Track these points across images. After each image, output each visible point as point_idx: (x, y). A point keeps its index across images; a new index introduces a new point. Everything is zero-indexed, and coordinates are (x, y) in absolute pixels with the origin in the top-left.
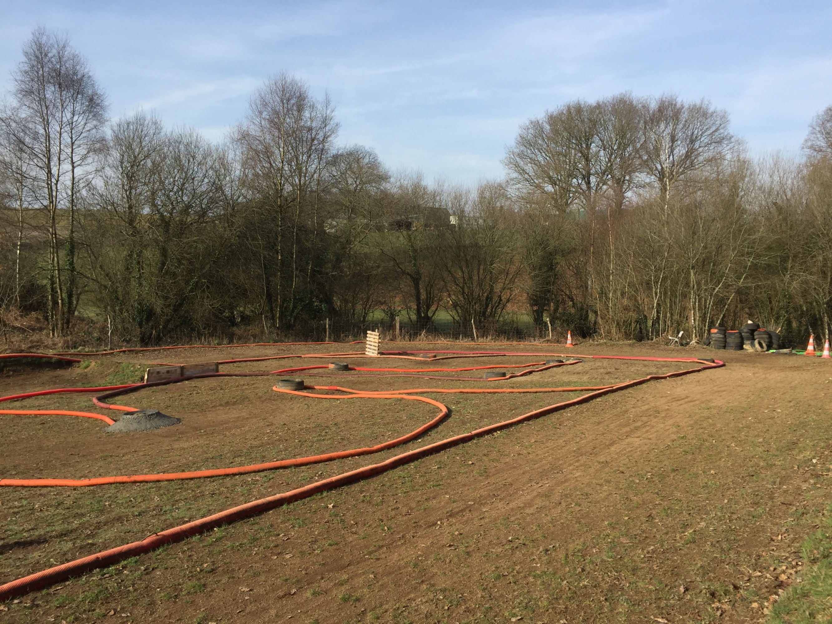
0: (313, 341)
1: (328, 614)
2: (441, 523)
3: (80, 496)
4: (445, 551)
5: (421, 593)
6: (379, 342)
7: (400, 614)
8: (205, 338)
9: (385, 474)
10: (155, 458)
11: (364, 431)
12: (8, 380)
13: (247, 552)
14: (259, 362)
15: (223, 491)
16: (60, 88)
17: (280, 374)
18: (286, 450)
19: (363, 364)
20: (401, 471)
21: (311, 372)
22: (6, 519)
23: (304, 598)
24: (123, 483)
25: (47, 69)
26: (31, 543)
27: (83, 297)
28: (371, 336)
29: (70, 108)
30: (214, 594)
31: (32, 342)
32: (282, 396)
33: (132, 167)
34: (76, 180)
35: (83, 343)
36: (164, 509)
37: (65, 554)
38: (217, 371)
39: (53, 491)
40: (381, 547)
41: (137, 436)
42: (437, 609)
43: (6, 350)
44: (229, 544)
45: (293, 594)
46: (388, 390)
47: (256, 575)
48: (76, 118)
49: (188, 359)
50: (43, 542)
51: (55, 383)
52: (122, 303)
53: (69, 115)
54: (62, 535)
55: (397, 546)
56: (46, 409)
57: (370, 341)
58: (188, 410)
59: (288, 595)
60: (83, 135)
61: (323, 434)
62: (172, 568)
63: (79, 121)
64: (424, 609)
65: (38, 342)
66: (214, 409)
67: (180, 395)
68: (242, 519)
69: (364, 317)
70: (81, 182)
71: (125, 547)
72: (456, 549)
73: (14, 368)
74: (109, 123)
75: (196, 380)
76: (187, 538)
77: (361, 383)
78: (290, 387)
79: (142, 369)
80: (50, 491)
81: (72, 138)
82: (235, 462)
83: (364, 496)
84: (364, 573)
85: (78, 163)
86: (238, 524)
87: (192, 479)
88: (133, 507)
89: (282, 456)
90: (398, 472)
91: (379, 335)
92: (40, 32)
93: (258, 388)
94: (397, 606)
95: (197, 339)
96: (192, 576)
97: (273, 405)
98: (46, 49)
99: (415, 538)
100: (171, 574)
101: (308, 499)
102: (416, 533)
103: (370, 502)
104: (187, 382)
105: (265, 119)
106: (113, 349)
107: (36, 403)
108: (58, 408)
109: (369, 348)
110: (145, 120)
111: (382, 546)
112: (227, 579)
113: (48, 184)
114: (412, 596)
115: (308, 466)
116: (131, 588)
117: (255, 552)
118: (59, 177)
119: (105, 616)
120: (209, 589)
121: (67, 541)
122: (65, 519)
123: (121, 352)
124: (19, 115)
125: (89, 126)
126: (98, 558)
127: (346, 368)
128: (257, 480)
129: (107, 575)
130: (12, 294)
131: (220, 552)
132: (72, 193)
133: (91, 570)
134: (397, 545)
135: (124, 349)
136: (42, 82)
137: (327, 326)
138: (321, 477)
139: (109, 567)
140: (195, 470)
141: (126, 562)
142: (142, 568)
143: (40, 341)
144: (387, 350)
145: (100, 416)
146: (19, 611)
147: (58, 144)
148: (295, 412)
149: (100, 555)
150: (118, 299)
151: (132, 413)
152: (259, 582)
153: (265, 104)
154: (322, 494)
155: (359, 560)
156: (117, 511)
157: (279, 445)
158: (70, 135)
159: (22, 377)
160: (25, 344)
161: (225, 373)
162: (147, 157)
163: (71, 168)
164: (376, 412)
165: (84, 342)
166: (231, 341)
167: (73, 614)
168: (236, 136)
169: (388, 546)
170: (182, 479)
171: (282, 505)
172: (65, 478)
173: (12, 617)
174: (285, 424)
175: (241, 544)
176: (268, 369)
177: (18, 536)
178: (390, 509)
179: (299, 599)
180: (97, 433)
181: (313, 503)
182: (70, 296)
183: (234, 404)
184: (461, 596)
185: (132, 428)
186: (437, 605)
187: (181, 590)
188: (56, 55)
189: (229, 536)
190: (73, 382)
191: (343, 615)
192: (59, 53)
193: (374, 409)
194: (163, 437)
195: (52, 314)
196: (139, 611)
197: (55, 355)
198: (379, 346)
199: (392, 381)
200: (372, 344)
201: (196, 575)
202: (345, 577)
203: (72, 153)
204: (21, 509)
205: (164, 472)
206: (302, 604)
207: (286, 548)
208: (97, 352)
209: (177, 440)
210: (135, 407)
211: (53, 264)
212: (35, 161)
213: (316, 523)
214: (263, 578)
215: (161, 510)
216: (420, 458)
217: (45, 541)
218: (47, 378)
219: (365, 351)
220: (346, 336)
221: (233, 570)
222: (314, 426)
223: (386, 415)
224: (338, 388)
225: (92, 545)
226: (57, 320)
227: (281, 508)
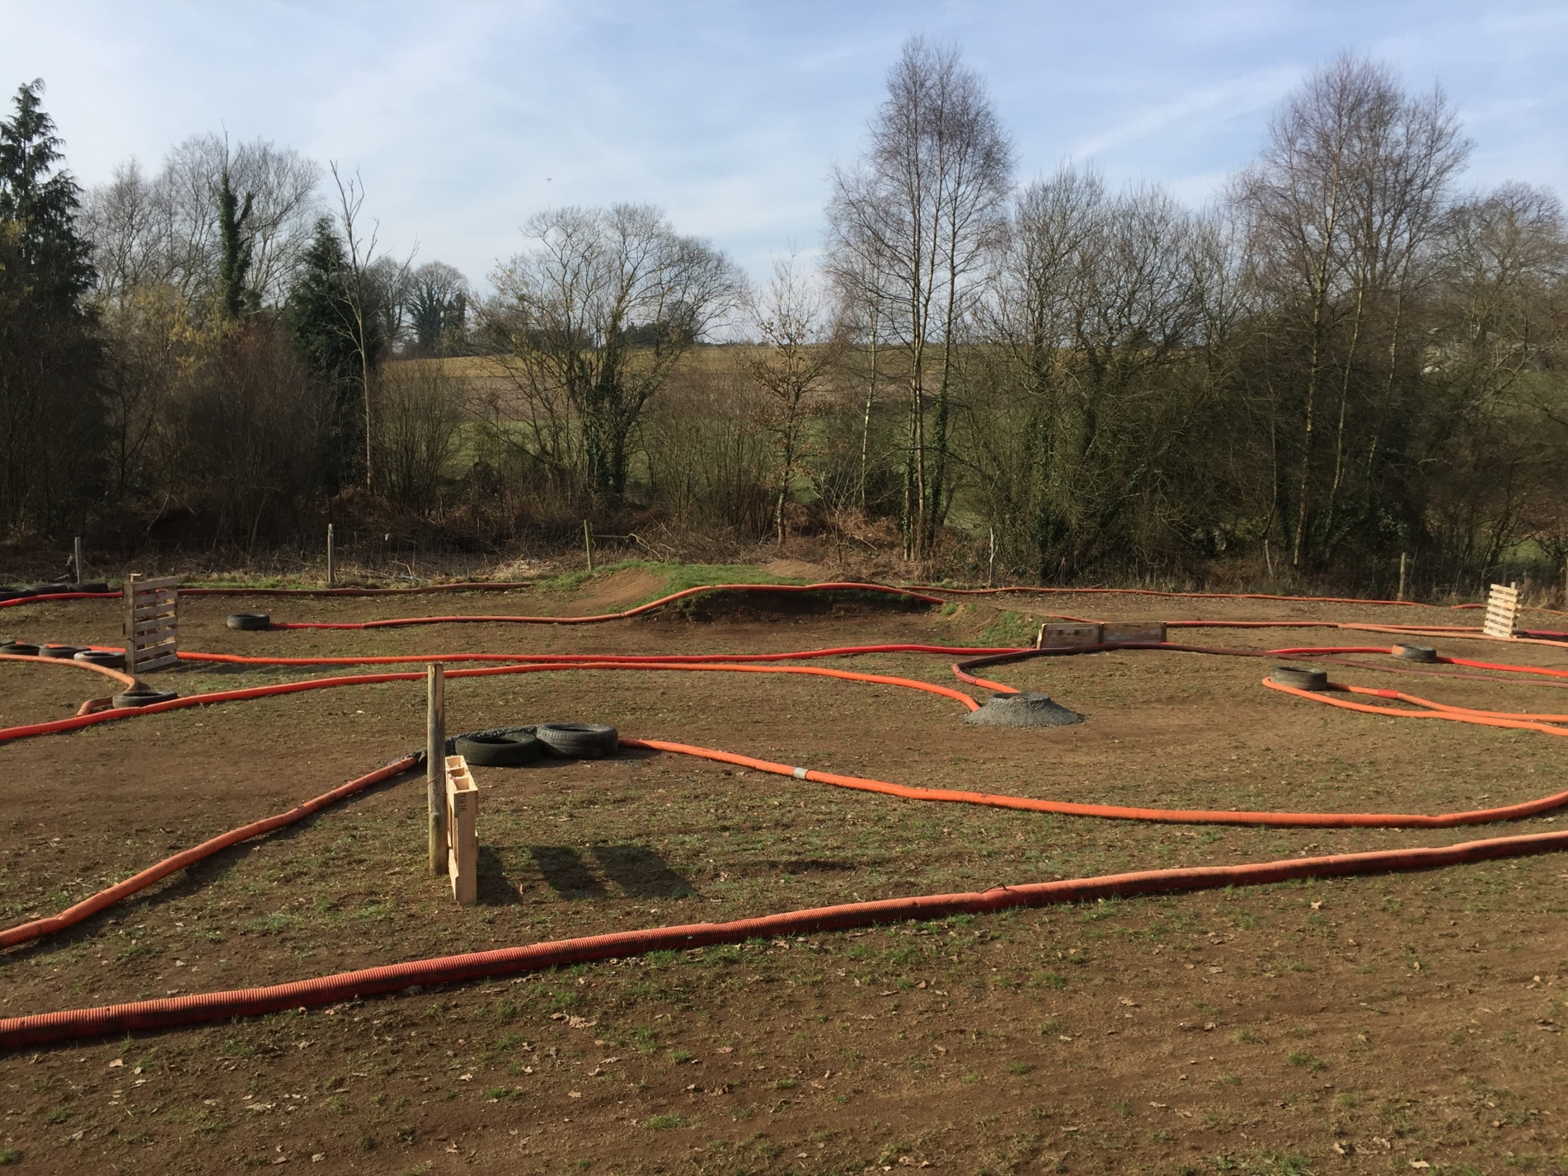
0: (1369, 597)
1: (1262, 1076)
2: (1542, 980)
3: (909, 812)
4: (1531, 1031)
5: (1454, 1088)
6: (1516, 610)
7: (1397, 1111)
8: (1152, 577)
9: (1447, 869)
10: (1032, 774)
11: (1431, 785)
12: (838, 624)
13: (1144, 947)
14: (1248, 631)
15: (1128, 844)
16: (940, 139)
17: (1286, 656)
18: (1258, 795)
19: (1473, 653)
20: (1485, 870)
21: (1351, 659)
22: (807, 828)
23: (1226, 1041)
24: (975, 804)
25: (923, 110)
26: (833, 866)
27: (958, 495)
28: (1500, 596)
29: (953, 174)
30: (1077, 997)
31: (876, 565)
32: (1278, 699)
33: (1046, 267)
34: (956, 296)
35: (951, 573)
36: (1028, 854)
37: (874, 890)
38: (1164, 638)
39: (875, 799)
40: (1396, 995)
41: (1011, 734)
42: (1475, 1121)
43: (837, 576)
44: (1118, 928)
45: (1208, 1031)
46: (1513, 711)
47: (1152, 985)
48: (962, 189)
49: (1117, 614)
50: (849, 868)
51: (902, 635)
52: (1017, 508)
53: (951, 185)
54: (876, 863)
55: (1431, 1001)
56: (884, 674)
57: (1496, 606)
58: (1101, 702)
59: (1198, 1029)
60: (972, 217)
61: (1342, 777)
62: (1020, 943)
63: (967, 193)
64: (1450, 1115)
65: (885, 566)
66: (1145, 707)
67: (1093, 676)
68: (1148, 895)
69: (1495, 555)
70: (964, 298)
71: (955, 897)
72: (1556, 1031)
73: (846, 606)
74: (1014, 192)
75: (1124, 651)
76: (1053, 904)
77: (1454, 691)
78: (1296, 683)
79: (1034, 625)
80: (871, 799)
81: (954, 225)
82: (1160, 800)
83: (1389, 901)
84: (1348, 1030)
85: (960, 267)
86: (1139, 902)
87: (1081, 816)
88: (983, 842)
89: (1248, 805)
90: (1479, 871)
91: (1519, 595)
92: (914, 47)
93: (1235, 677)
94: (1397, 1097)
95: (1138, 579)
96: (1048, 962)
97: (1257, 712)
98: (923, 74)
99: (1474, 995)
100: (1018, 952)
101: (1276, 885)
102: (1480, 986)
103: (1397, 914)
104: (1108, 654)
105: (1299, 153)
106: (996, 587)
107: (872, 663)
108: (901, 675)
109: (1492, 621)
110: (1073, 181)
111: (1401, 994)
112: (1102, 980)
113: (913, 306)
114: (1434, 1088)
115: (1292, 831)
116: (955, 958)
117: (1157, 951)
118: (930, 293)
119: (912, 986)
120: (1070, 988)
121: (881, 874)
122: (883, 843)
123: (1007, 591)
124: (877, 193)
125: (982, 201)
126: (915, 904)
127: (1431, 657)
128: (1192, 838)
129: (925, 932)
130: (853, 487)
131: (1100, 937)
132: (949, 318)
133: (904, 919)
134: (1430, 999)
135: (1013, 587)
136: (914, 132)
137: (1402, 569)
138: (1312, 852)
139: (929, 921)
140: (1091, 803)
141: (954, 919)
142: (977, 933)
143: (889, 565)
144: (1538, 628)
145: (959, 695)
146: (802, 952)
147: (932, 236)
148: (1296, 730)
149: (919, 899)
150: (1009, 500)
151: (1006, 696)
152: (1153, 998)
153: (1302, 123)
154: (1304, 881)
155: (1345, 1006)
156: (959, 844)
157: (1249, 784)
158: (951, 219)
159: (858, 620)
160: (866, 568)
161: (1177, 644)
162: (1073, 247)
163: (949, 275)
164: (1467, 751)
165: (953, 570)
166: (1199, 586)
167: (870, 973)
168: (1239, 190)
169: (1412, 998)
170: (1066, 814)
171: (1224, 886)
172: (895, 782)
173: (793, 958)
174: (1268, 749)
175: (1136, 933)
176: (1260, 644)
177: (818, 853)
178: (1436, 934)
179: (1213, 1039)
180: (952, 721)
181: (1283, 894)
182: (937, 493)
183: (1184, 701)
184: (1536, 1112)
185: (1003, 721)
186: (1478, 1114)
187: (1028, 979)
188: (938, 82)
189: (1120, 914)
190: (927, 635)
191: (1288, 1083)
192: (941, 78)
193: (1464, 744)
194: (1051, 741)
195: (909, 522)
196: (961, 993)
197: (907, 589)
198: (1516, 618)
199: (1529, 694)
200: (1501, 612)
201: (1054, 963)
202: (1311, 1026)
203: (953, 250)
204: (828, 817)
205: (1039, 798)
206: (1220, 1049)
207: (1215, 957)
208: (970, 588)
209: (1072, 750)
210: (1015, 688)
211: (913, 439)
212: (897, 268)
213: (1281, 928)
214: (1162, 993)
215: (1023, 854)
216: (1538, 853)
217: (852, 867)
218: (891, 625)
219: (1483, 625)
220: (1443, 592)
221: (1116, 969)
222: (1324, 760)
223: (1488, 759)
224: (1400, 695)
225: (913, 885)
226: (915, 531)
227: (1220, 891)
